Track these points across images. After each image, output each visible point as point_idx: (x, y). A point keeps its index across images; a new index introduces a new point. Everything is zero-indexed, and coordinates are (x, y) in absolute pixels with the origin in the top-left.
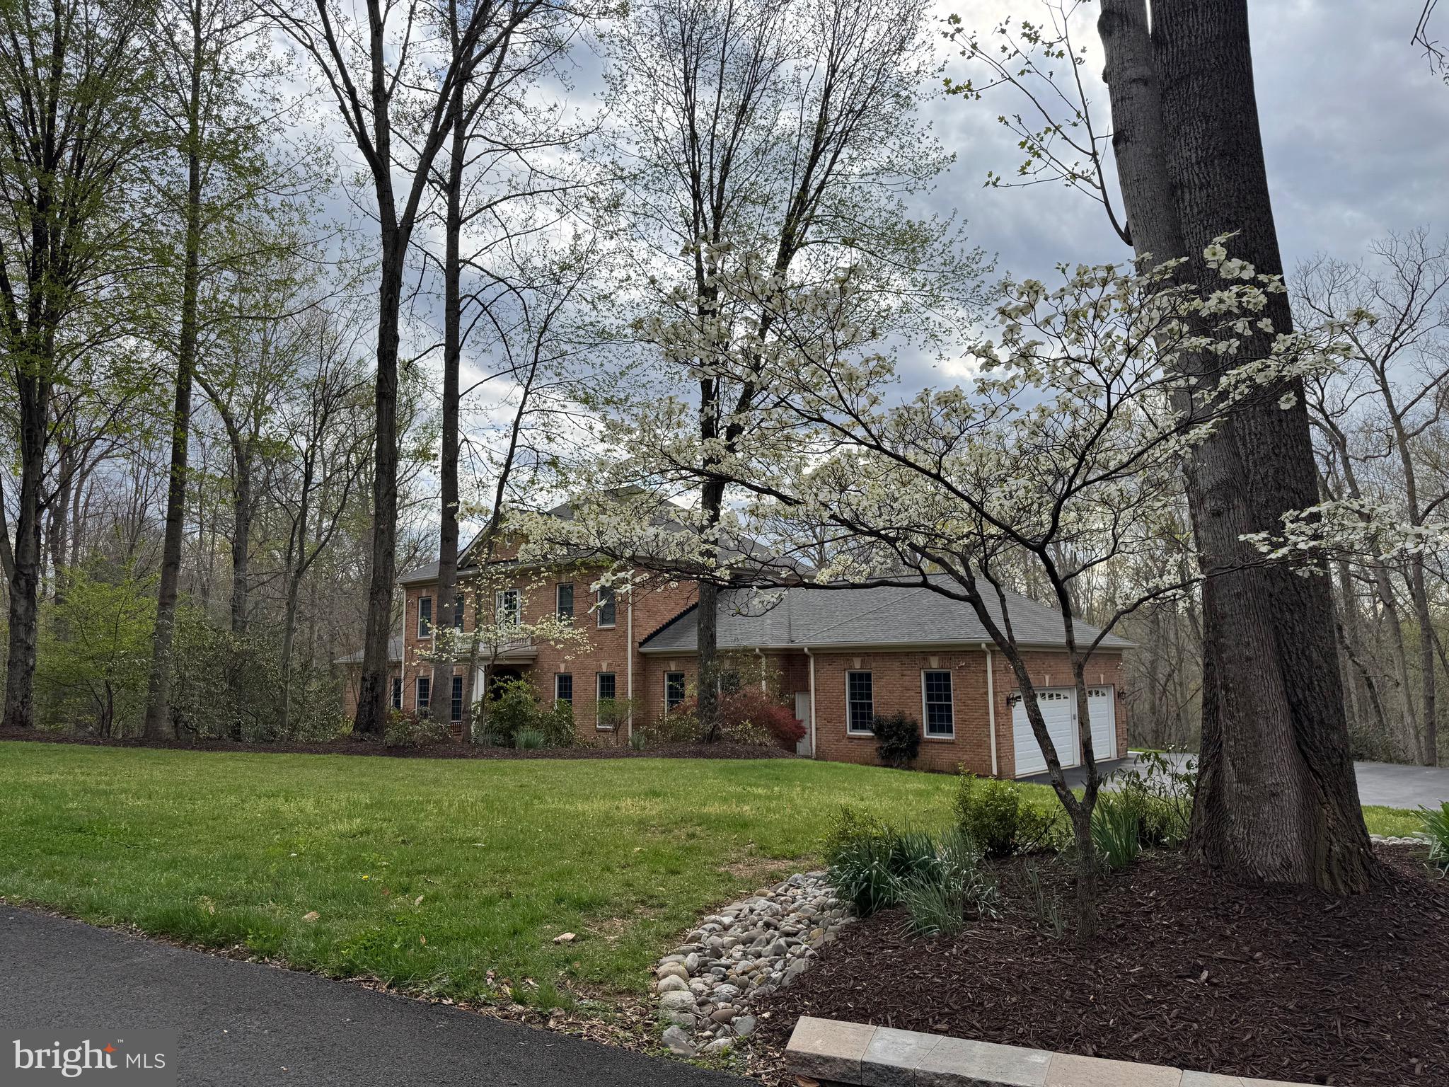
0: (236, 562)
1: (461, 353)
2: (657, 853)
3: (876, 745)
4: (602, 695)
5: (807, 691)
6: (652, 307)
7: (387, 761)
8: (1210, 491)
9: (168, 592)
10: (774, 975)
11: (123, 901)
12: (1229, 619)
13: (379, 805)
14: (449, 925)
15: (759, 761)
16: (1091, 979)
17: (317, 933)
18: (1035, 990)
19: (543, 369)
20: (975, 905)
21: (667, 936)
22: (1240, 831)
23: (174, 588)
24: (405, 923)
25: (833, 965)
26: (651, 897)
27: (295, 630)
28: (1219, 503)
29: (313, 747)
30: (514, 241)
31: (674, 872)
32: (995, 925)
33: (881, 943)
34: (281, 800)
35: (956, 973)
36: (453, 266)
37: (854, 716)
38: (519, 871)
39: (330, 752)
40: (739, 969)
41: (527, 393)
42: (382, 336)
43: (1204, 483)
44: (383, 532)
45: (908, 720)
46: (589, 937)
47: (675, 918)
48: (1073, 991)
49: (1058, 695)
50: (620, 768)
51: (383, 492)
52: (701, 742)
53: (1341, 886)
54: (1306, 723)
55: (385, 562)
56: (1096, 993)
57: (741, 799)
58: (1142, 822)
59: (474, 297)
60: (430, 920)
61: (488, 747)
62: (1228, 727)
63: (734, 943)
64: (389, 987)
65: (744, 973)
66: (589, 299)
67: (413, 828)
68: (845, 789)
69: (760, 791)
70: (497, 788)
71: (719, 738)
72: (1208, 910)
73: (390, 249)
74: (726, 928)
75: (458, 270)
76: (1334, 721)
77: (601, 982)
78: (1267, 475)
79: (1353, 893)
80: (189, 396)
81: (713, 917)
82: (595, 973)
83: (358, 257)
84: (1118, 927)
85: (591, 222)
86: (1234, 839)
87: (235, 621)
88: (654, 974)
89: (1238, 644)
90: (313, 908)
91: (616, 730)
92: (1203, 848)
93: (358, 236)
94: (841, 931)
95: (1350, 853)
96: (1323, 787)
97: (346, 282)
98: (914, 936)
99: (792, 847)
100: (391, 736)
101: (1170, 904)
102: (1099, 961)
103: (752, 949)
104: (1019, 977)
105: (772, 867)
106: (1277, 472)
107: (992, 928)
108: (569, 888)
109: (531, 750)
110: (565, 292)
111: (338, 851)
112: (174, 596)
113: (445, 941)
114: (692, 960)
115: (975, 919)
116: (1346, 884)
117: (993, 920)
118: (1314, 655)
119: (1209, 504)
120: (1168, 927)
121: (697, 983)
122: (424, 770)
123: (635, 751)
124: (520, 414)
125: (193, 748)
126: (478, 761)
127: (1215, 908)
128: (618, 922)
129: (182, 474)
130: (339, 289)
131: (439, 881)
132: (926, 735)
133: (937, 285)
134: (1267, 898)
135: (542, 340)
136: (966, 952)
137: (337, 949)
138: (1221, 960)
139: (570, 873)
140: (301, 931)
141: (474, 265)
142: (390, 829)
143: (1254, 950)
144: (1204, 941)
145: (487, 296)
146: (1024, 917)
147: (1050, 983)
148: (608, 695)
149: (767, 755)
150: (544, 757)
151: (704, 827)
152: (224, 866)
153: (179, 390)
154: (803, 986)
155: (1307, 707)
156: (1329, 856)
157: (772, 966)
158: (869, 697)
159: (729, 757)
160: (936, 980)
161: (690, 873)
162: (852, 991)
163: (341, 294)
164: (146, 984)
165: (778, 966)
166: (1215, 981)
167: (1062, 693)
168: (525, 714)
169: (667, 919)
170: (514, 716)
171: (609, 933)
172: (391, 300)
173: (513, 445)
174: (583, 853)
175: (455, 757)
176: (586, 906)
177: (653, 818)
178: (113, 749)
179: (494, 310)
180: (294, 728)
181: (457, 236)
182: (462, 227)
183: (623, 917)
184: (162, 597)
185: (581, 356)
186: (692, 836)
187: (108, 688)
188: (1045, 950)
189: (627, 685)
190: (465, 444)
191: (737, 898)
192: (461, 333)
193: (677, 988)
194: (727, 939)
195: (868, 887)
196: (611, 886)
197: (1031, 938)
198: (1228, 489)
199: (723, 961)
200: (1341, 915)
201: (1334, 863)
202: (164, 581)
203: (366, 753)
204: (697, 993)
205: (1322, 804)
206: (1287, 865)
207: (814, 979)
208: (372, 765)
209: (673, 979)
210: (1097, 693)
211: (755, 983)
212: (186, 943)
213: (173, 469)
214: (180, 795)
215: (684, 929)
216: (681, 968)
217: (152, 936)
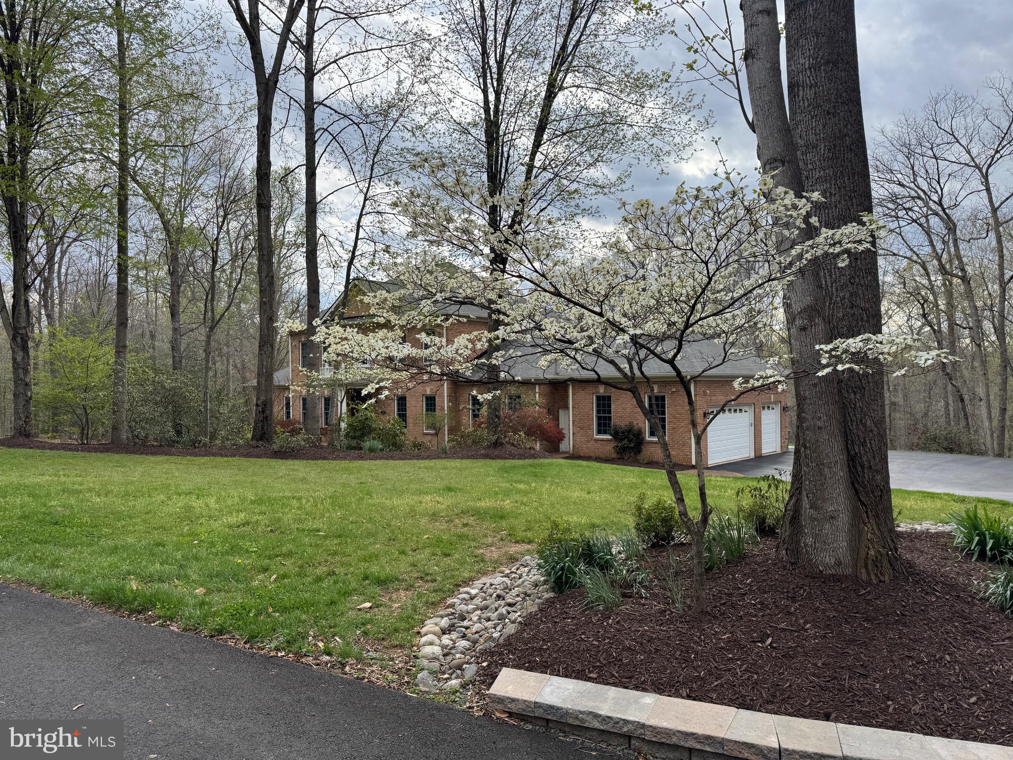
0: (172, 315)
1: (318, 171)
2: (439, 540)
3: (613, 444)
4: (427, 410)
5: (567, 408)
6: (454, 135)
7: (274, 462)
8: (799, 313)
9: (121, 344)
10: (495, 635)
11: (78, 580)
12: (808, 401)
13: (259, 501)
14: (288, 599)
15: (527, 461)
16: (695, 642)
17: (202, 604)
18: (657, 651)
19: (377, 181)
20: (632, 586)
21: (433, 603)
22: (810, 540)
23: (125, 341)
24: (260, 597)
25: (532, 630)
26: (427, 574)
27: (210, 368)
28: (805, 322)
29: (224, 452)
30: (354, 86)
31: (447, 555)
32: (643, 601)
33: (565, 615)
34: (194, 497)
35: (608, 638)
36: (310, 107)
37: (599, 425)
38: (344, 554)
39: (235, 456)
40: (474, 629)
41: (365, 200)
42: (259, 162)
43: (796, 308)
44: (265, 303)
45: (636, 428)
46: (381, 605)
47: (440, 590)
48: (682, 651)
49: (741, 410)
50: (431, 468)
51: (264, 275)
52: (489, 447)
53: (873, 577)
54: (859, 468)
55: (268, 325)
56: (697, 653)
57: (507, 493)
58: (764, 519)
59: (326, 130)
60: (277, 594)
61: (343, 451)
62: (805, 471)
63: (475, 610)
64: (245, 643)
65: (477, 632)
66: (409, 128)
67: (279, 520)
68: (579, 483)
69: (522, 486)
70: (344, 485)
71: (501, 444)
72: (783, 593)
73: (262, 97)
74: (472, 598)
75: (314, 110)
76: (879, 467)
77: (383, 639)
78: (844, 298)
79: (881, 581)
80: (126, 204)
81: (465, 589)
82: (379, 632)
83: (243, 99)
84: (722, 604)
85: (410, 71)
86: (806, 545)
87: (174, 357)
88: (419, 633)
89: (813, 418)
90: (202, 586)
91: (436, 434)
92: (786, 550)
93: (242, 84)
94: (543, 604)
95: (882, 555)
96: (866, 512)
97: (235, 118)
98: (585, 610)
99: (529, 534)
100: (277, 443)
101: (759, 589)
102: (704, 630)
103: (487, 614)
104: (648, 641)
105: (514, 549)
106: (851, 295)
107: (640, 604)
108: (374, 569)
109: (373, 455)
110: (392, 124)
111: (225, 540)
112: (125, 347)
113: (285, 610)
114: (445, 622)
115: (630, 597)
116: (876, 575)
117: (642, 598)
118: (869, 422)
119: (798, 322)
120: (754, 605)
121: (446, 640)
122: (297, 470)
123: (443, 454)
124: (361, 215)
125: (142, 453)
126: (335, 462)
127: (788, 592)
128: (402, 593)
129: (126, 261)
130: (230, 123)
131: (288, 563)
132: (648, 438)
133: (660, 119)
134: (823, 585)
135: (376, 160)
136: (618, 622)
137: (215, 614)
138: (783, 630)
139: (377, 556)
140: (192, 602)
141: (326, 106)
142: (264, 520)
143: (806, 623)
144: (776, 615)
145: (335, 129)
146: (663, 595)
147: (668, 645)
148: (431, 410)
149: (534, 456)
150: (381, 458)
151: (476, 517)
152: (148, 552)
153: (119, 200)
154: (510, 644)
155: (861, 458)
156: (867, 558)
157: (495, 628)
158: (610, 412)
159: (506, 458)
160: (595, 642)
161: (457, 556)
162: (541, 649)
163: (232, 127)
164: (87, 643)
165: (498, 628)
166: (775, 645)
167: (744, 409)
168: (370, 427)
169: (435, 591)
170: (364, 428)
171: (395, 602)
172: (264, 136)
173: (357, 239)
174: (390, 540)
175: (320, 459)
176: (382, 582)
177: (443, 511)
178: (87, 454)
179: (340, 140)
180: (213, 437)
181: (312, 85)
182: (316, 78)
183: (407, 589)
184: (117, 347)
185: (404, 171)
186: (466, 525)
187: (85, 409)
188: (671, 621)
189: (444, 402)
190: (322, 238)
191: (485, 574)
192: (317, 156)
193: (431, 644)
194: (471, 607)
195: (562, 575)
196: (403, 567)
197: (663, 612)
198: (812, 312)
199: (466, 623)
200: (869, 598)
201: (870, 562)
202: (118, 336)
203: (258, 456)
204: (443, 647)
205: (865, 523)
206: (839, 563)
207: (518, 640)
208: (262, 466)
209: (430, 637)
210: (769, 407)
211: (482, 640)
212: (118, 610)
213: (119, 257)
214: (127, 494)
215: (445, 598)
216: (437, 629)
217: (96, 605)
